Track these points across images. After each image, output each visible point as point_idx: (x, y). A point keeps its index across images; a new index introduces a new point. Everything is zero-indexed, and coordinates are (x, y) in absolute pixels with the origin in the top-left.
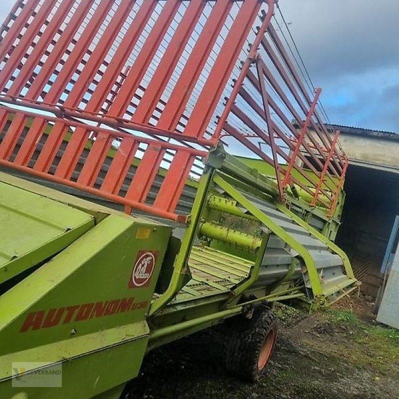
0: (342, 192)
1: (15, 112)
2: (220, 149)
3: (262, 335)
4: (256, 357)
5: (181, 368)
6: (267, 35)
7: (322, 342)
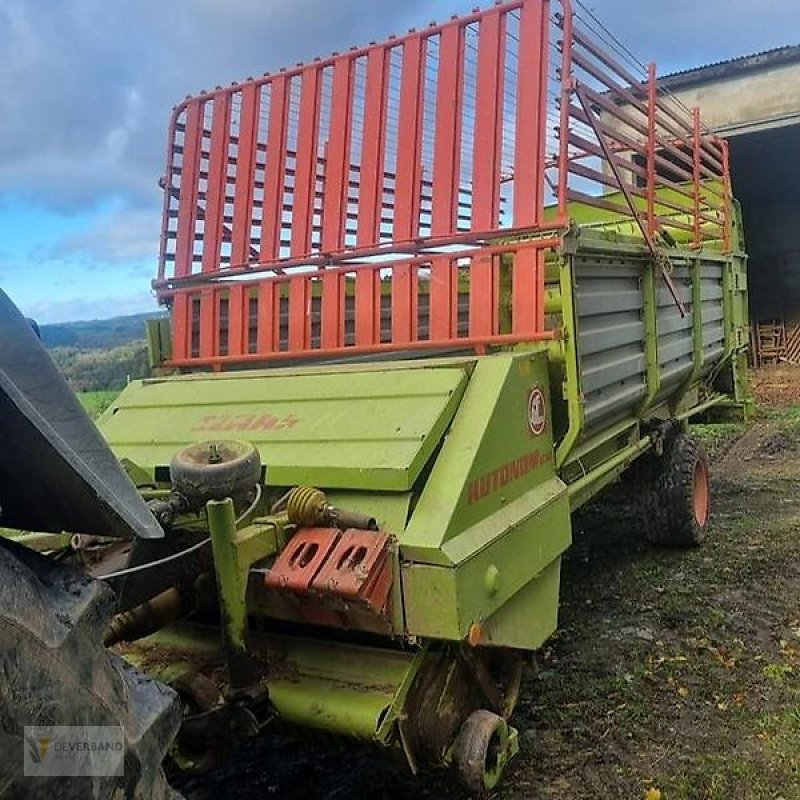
0: (733, 201)
1: (256, 283)
2: (573, 228)
3: (687, 472)
4: (690, 507)
5: (584, 562)
6: (576, 47)
7: (782, 464)
